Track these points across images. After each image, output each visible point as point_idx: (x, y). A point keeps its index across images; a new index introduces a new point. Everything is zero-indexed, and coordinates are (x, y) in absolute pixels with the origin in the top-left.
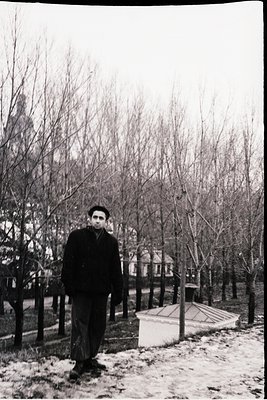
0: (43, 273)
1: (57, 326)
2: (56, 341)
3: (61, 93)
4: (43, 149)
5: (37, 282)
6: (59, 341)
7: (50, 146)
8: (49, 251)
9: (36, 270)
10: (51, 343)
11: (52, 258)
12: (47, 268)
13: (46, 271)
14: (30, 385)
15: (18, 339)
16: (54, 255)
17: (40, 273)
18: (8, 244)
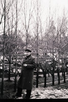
0: (59, 66)
1: (63, 80)
2: (63, 84)
3: (62, 19)
4: (58, 34)
5: (58, 69)
6: (64, 84)
7: (60, 33)
8: (60, 60)
9: (57, 65)
10: (62, 85)
11: (61, 62)
12: (60, 65)
13: (60, 66)
14: (49, 96)
15: (53, 83)
16: (62, 62)
17: (58, 66)
18: (50, 59)
